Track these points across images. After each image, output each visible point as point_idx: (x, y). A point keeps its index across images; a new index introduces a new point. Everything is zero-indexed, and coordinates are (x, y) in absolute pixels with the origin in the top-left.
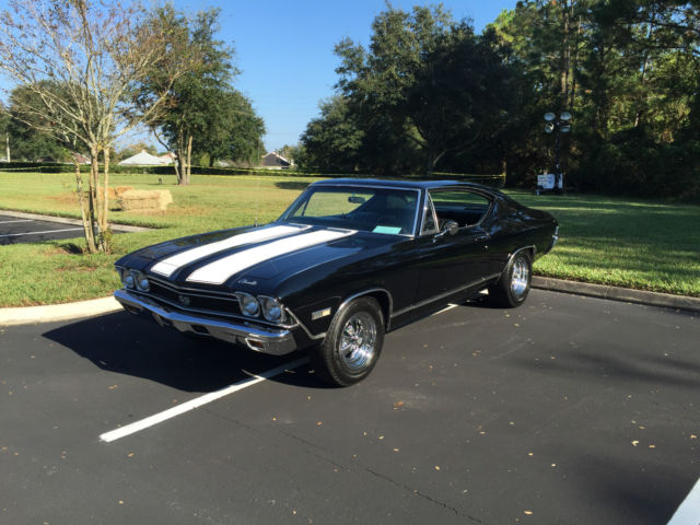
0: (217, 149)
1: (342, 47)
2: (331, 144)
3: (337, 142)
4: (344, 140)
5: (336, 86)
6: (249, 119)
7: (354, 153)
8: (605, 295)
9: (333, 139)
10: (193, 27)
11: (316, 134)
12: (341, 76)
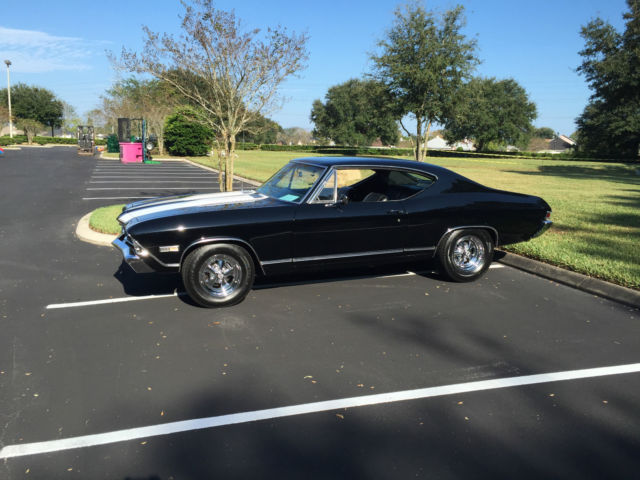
0: (486, 133)
1: (591, 28)
2: (608, 127)
3: (613, 126)
4: (622, 123)
5: (579, 69)
6: (521, 105)
7: (633, 137)
8: (578, 285)
9: (610, 122)
10: (440, 26)
11: (592, 118)
12: (585, 59)
